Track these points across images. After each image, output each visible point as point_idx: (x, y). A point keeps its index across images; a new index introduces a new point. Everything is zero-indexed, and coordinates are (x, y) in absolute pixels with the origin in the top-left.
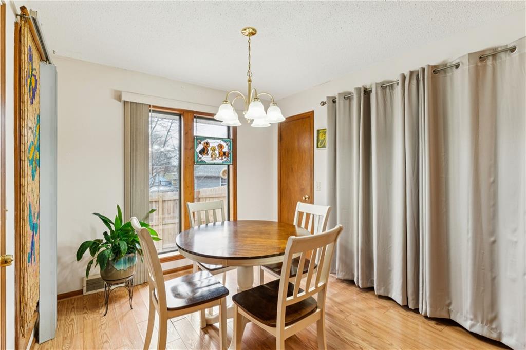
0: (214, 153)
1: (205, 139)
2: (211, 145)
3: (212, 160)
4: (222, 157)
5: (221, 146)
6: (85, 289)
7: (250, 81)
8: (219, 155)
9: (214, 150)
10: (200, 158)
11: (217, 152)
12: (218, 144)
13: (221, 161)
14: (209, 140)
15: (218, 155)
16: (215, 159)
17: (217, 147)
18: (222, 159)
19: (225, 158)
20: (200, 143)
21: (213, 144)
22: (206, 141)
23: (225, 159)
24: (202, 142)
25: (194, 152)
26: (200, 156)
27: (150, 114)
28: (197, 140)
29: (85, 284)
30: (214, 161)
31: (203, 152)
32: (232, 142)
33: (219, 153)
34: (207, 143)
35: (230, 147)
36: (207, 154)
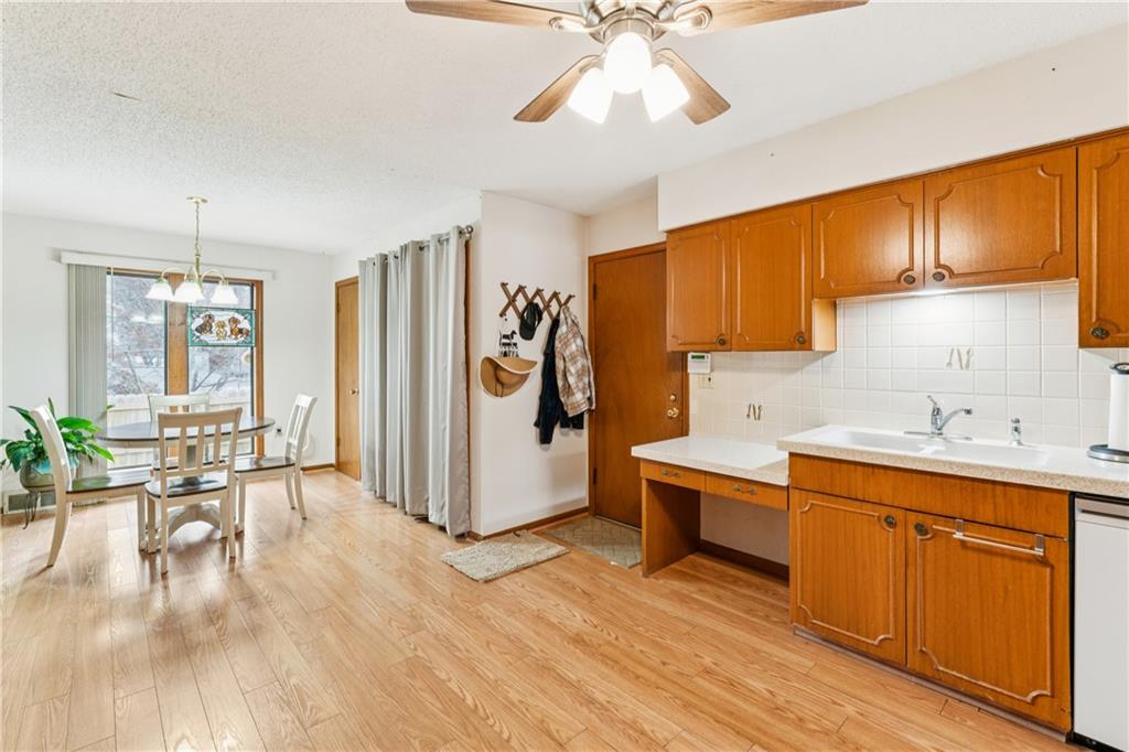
0: (222, 330)
2: (216, 319)
3: (219, 340)
4: (236, 335)
6: (6, 507)
8: (232, 333)
9: (221, 325)
11: (228, 329)
13: (235, 342)
14: (213, 313)
15: (229, 333)
16: (224, 339)
17: (227, 323)
18: (236, 338)
19: (241, 337)
21: (220, 317)
23: (243, 339)
24: (202, 315)
25: (186, 330)
26: (198, 334)
27: (108, 277)
28: (192, 312)
29: (7, 501)
30: (223, 342)
31: (201, 329)
32: (253, 315)
33: (232, 331)
34: (210, 316)
35: (251, 321)
36: (210, 331)
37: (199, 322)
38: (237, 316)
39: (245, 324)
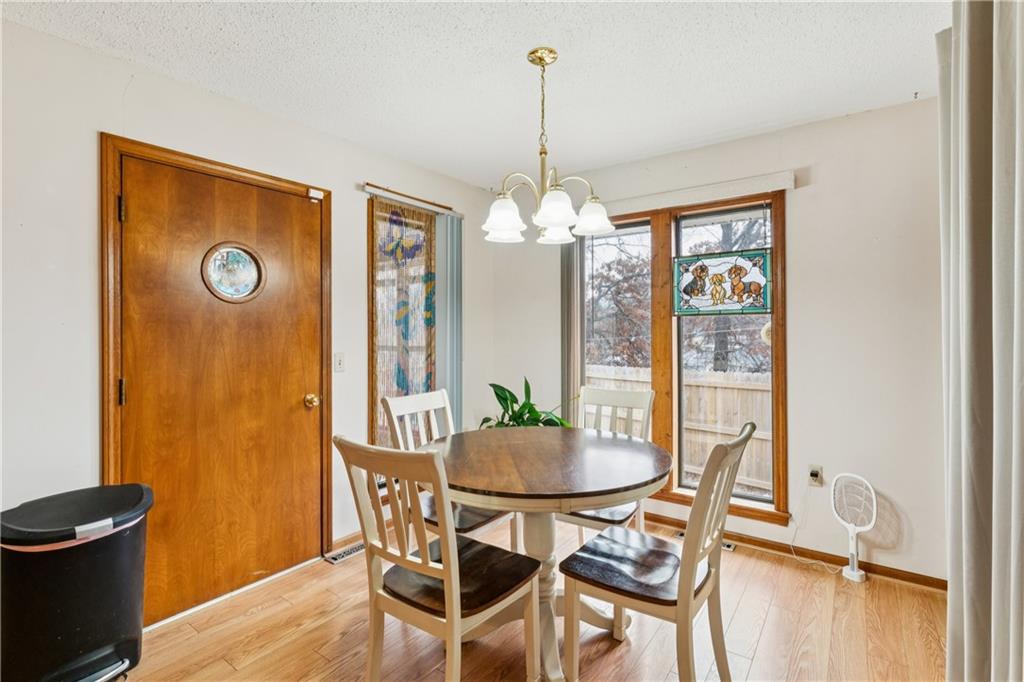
0: (719, 288)
1: (699, 260)
2: (712, 271)
3: (715, 304)
4: (741, 295)
5: (737, 271)
7: (543, 152)
8: (733, 292)
9: (718, 280)
10: (687, 302)
11: (727, 286)
12: (729, 266)
13: (738, 307)
14: (707, 262)
15: (729, 293)
16: (723, 303)
17: (726, 275)
18: (740, 301)
19: (747, 298)
20: (687, 270)
21: (718, 267)
22: (700, 263)
23: (751, 300)
24: (691, 268)
25: (672, 291)
26: (686, 297)
28: (680, 265)
30: (720, 307)
31: (690, 290)
32: (768, 258)
33: (733, 287)
34: (703, 269)
35: (763, 269)
36: (702, 291)
37: (688, 278)
38: (742, 262)
39: (755, 275)
